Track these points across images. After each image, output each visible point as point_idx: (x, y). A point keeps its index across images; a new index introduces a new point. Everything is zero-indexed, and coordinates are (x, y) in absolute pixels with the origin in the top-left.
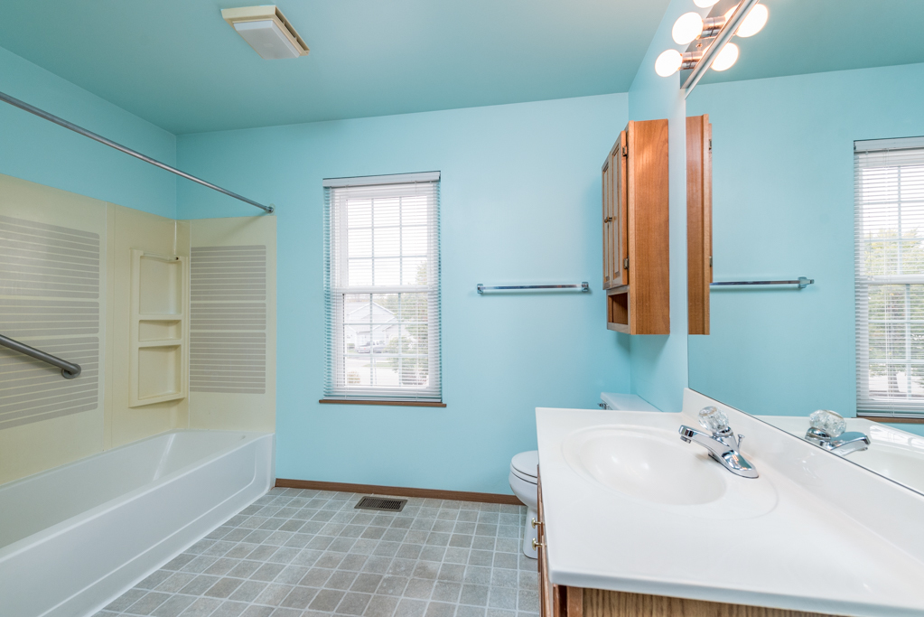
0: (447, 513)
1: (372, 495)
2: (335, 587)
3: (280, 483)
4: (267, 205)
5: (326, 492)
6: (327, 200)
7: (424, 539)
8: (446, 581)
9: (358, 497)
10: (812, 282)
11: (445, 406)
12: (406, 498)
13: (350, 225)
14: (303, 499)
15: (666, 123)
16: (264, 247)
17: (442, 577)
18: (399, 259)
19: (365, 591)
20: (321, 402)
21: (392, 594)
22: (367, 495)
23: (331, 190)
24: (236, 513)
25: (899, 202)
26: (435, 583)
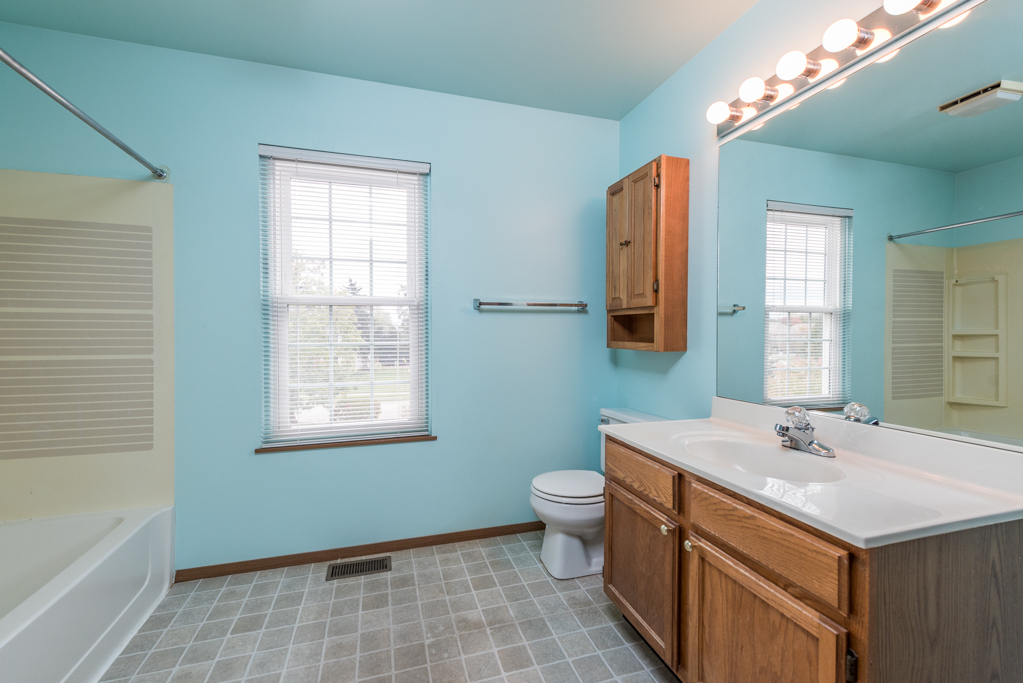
0: (447, 559)
1: (339, 561)
2: (373, 674)
3: (183, 577)
4: (156, 165)
5: (269, 573)
6: (265, 175)
7: (442, 591)
8: (497, 626)
9: (323, 569)
10: (744, 308)
11: (435, 438)
12: (388, 554)
13: (295, 212)
14: (238, 588)
15: (687, 162)
16: (149, 229)
17: (490, 624)
18: (368, 264)
19: (415, 665)
20: (258, 451)
21: (449, 657)
22: (333, 562)
23: (271, 161)
24: (134, 632)
25: (785, 251)
26: (489, 632)
